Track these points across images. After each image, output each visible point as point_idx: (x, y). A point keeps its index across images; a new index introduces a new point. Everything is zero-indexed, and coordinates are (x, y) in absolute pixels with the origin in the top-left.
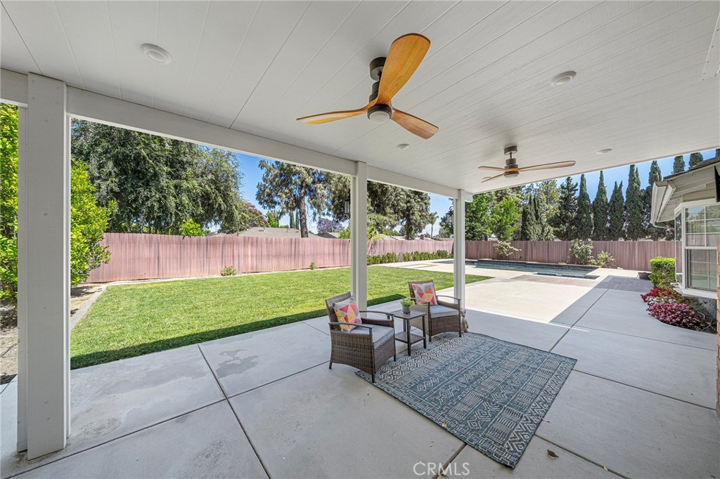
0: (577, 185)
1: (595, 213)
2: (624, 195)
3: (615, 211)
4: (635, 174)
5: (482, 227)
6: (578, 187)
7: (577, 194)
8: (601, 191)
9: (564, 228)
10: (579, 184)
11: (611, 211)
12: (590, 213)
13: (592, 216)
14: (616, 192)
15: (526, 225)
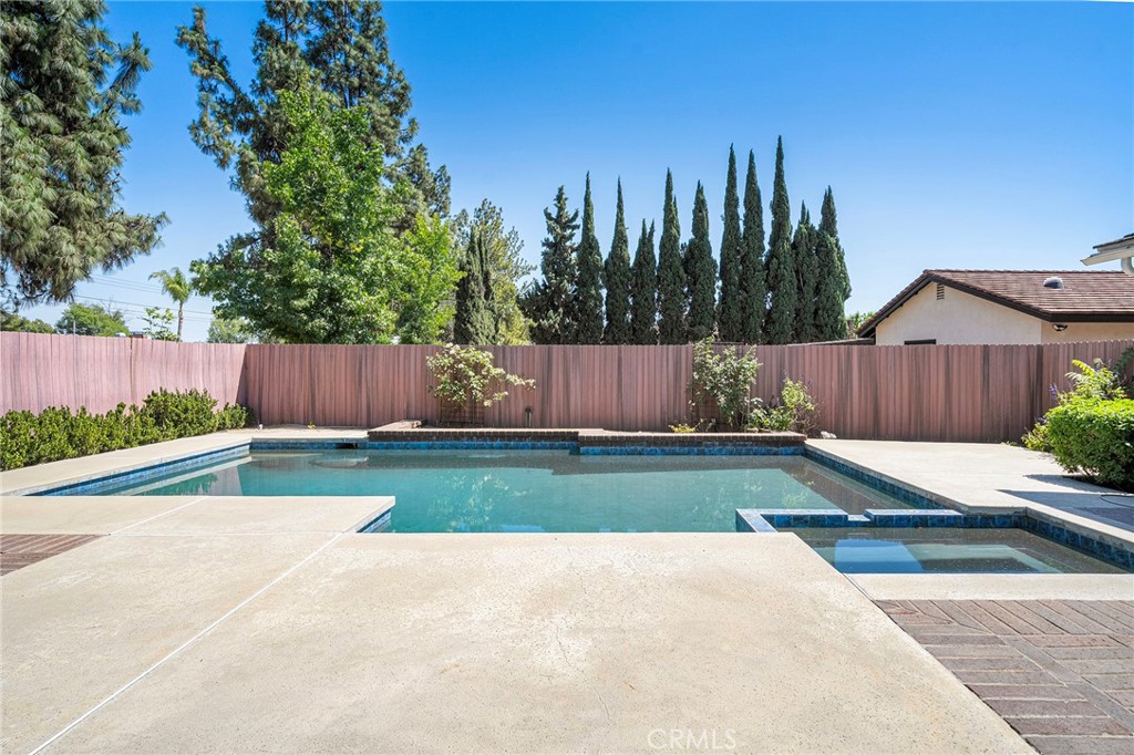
0: (576, 215)
1: (609, 290)
2: (657, 252)
3: (642, 287)
4: (673, 209)
5: (366, 297)
6: (579, 221)
7: (577, 239)
8: (620, 239)
9: (553, 319)
10: (581, 214)
11: (636, 285)
12: (601, 287)
13: (604, 292)
14: (644, 244)
15: (467, 311)
